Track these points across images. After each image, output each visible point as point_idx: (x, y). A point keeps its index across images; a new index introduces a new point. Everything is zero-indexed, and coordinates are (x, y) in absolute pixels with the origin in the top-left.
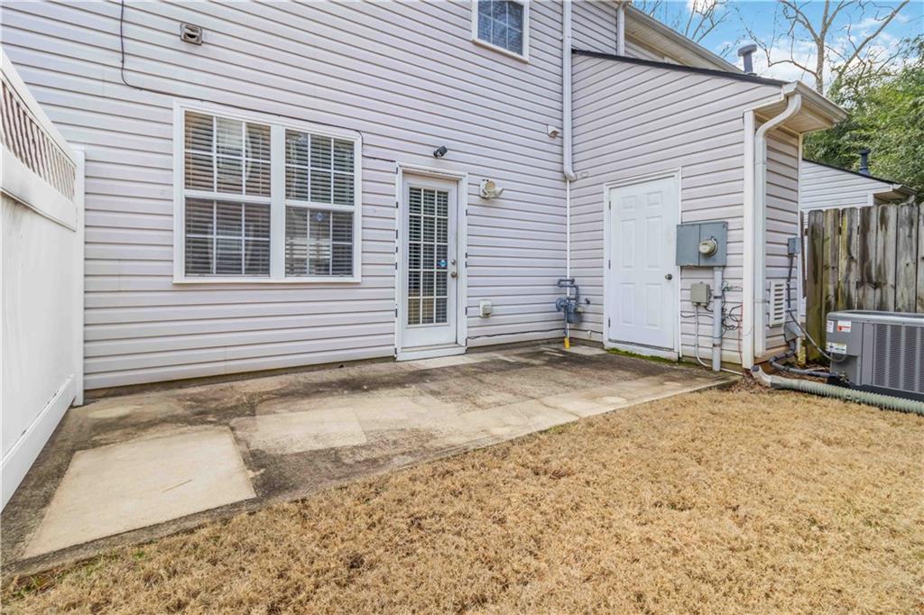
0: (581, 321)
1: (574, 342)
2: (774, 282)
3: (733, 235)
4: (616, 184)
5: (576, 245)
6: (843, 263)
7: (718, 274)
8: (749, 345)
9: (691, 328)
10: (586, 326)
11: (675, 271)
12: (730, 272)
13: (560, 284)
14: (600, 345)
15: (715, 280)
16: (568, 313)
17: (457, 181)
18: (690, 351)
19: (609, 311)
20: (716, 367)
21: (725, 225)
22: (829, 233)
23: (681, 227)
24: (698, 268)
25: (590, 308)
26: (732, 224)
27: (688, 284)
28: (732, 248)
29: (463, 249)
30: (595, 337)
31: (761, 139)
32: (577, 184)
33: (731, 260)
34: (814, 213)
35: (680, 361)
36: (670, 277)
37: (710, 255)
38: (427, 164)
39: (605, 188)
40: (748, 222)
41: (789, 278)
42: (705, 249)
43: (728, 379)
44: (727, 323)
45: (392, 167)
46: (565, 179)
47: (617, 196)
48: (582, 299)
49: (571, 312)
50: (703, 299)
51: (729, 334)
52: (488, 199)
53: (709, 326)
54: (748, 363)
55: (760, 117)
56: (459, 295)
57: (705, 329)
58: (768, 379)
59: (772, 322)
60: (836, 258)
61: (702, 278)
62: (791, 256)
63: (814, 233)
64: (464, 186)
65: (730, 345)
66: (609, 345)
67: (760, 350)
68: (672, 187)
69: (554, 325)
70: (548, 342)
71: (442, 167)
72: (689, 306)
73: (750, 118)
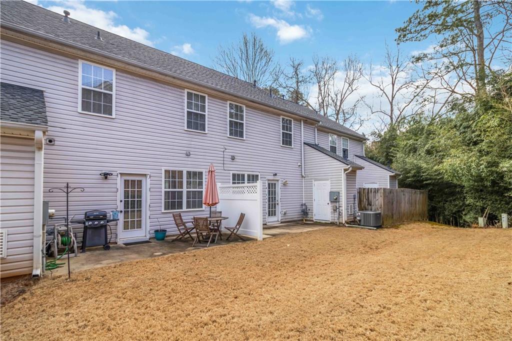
0: (307, 215)
1: (306, 220)
2: (349, 205)
3: (341, 195)
4: (316, 180)
5: (306, 195)
6: (365, 200)
7: (338, 203)
8: (344, 219)
9: (333, 215)
10: (309, 216)
11: (330, 202)
12: (340, 203)
13: (302, 205)
14: (313, 221)
15: (337, 205)
16: (304, 213)
17: (278, 181)
18: (333, 221)
19: (315, 211)
20: (338, 224)
21: (339, 193)
22: (362, 193)
23: (330, 192)
24: (334, 202)
25: (310, 211)
26: (341, 192)
27: (332, 205)
28: (340, 198)
29: (280, 197)
30: (311, 219)
31: (345, 175)
32: (306, 178)
33: (340, 200)
34: (360, 188)
35: (331, 223)
36: (328, 204)
37: (336, 199)
38: (272, 178)
39: (313, 181)
40: (343, 192)
41: (354, 204)
42: (335, 198)
43: (340, 225)
44: (340, 214)
45: (265, 179)
46: (302, 177)
47: (316, 183)
48: (308, 209)
49: (305, 212)
50: (335, 209)
51: (340, 216)
52: (285, 184)
53: (337, 215)
54: (344, 222)
55: (345, 170)
56: (279, 209)
57: (336, 216)
58: (347, 225)
59: (350, 214)
60: (364, 199)
61: (334, 204)
62: (354, 199)
63: (359, 193)
64: (280, 182)
65: (341, 219)
66: (315, 221)
67: (346, 219)
68: (328, 182)
69: (301, 216)
70: (299, 220)
71: (276, 178)
72: (332, 210)
73: (343, 170)
